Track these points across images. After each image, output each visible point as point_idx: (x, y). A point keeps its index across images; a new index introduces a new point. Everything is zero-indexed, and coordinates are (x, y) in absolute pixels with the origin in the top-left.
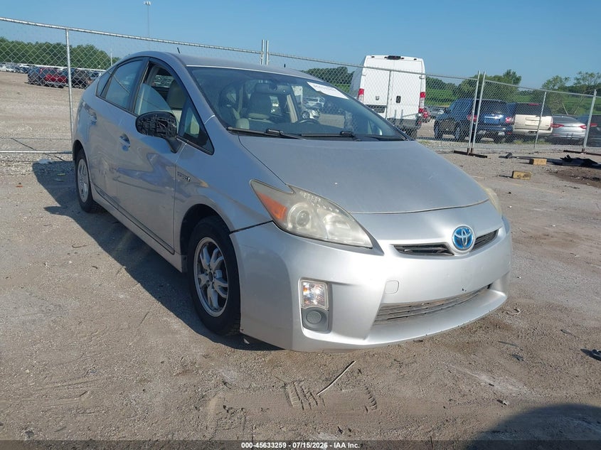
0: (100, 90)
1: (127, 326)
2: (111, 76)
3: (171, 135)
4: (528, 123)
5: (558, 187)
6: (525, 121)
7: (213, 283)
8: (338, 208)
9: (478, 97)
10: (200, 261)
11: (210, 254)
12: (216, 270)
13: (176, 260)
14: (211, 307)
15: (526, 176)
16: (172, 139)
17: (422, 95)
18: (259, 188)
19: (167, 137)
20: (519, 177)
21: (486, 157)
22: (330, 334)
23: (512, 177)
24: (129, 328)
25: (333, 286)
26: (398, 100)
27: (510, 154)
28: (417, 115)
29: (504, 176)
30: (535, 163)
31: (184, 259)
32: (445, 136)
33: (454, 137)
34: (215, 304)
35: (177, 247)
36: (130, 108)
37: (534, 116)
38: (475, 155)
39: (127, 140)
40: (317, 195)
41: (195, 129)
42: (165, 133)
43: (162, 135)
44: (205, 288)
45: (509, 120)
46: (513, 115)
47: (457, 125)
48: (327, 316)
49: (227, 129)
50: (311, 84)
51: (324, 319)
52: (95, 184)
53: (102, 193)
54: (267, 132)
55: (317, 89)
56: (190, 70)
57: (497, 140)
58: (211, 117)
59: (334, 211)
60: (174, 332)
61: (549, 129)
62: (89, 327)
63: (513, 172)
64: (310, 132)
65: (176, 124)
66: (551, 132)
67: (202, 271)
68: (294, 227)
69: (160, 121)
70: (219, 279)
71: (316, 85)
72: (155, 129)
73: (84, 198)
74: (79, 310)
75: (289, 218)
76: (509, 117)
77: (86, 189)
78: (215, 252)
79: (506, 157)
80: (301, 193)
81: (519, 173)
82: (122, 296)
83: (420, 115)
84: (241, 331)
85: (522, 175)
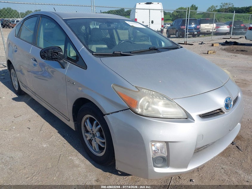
0: (17, 33)
1: (51, 166)
2: (22, 25)
3: (61, 59)
4: (206, 27)
5: (228, 56)
6: (205, 27)
7: (95, 139)
8: (165, 97)
9: (188, 18)
10: (85, 126)
11: (92, 124)
12: (96, 132)
13: (71, 124)
14: (95, 150)
15: (213, 52)
16: (62, 61)
17: (162, 19)
18: (118, 89)
19: (59, 61)
20: (211, 53)
21: (193, 45)
22: (168, 168)
23: (208, 54)
24: (52, 167)
25: (169, 143)
26: (152, 22)
27: (202, 42)
28: (161, 29)
29: (204, 53)
30: (214, 45)
31: (75, 124)
32: (171, 36)
33: (176, 36)
34: (97, 149)
35: (71, 118)
36: (35, 42)
37: (208, 24)
38: (188, 44)
39: (35, 60)
40: (152, 91)
41: (73, 54)
42: (57, 58)
43: (55, 59)
44: (90, 141)
45: (198, 27)
46: (200, 24)
47: (177, 31)
48: (166, 159)
49: (93, 54)
50: (127, 22)
51: (165, 161)
52: (21, 82)
53: (25, 87)
54: (113, 53)
55: (131, 25)
56: (65, 21)
57: (194, 36)
58: (82, 48)
59: (163, 99)
60: (77, 166)
61: (215, 29)
62: (30, 170)
63: (208, 51)
64: (134, 50)
65: (62, 53)
66: (215, 30)
67: (87, 131)
68: (142, 111)
69: (54, 52)
70: (98, 137)
71: (129, 22)
72: (52, 57)
73: (17, 89)
74: (23, 159)
75: (139, 107)
76: (198, 25)
77: (17, 84)
78: (95, 123)
79: (201, 44)
80: (143, 90)
81: (211, 52)
82: (45, 146)
83: (162, 28)
84: (116, 169)
85: (212, 52)
